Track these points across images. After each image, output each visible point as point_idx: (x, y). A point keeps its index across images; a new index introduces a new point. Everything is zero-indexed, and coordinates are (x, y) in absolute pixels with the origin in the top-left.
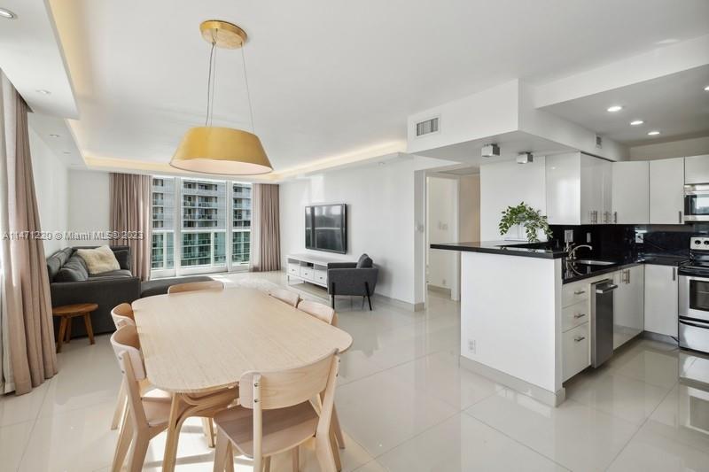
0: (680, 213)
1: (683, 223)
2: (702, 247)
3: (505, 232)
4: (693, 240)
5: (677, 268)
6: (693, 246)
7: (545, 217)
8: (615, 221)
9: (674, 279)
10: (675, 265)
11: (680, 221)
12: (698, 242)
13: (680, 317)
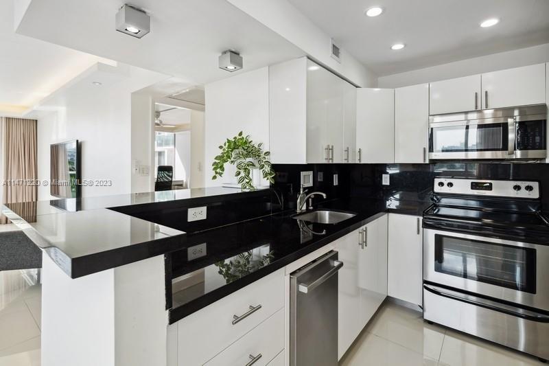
0: (425, 149)
1: (427, 162)
2: (445, 190)
3: (220, 174)
4: (437, 181)
5: (421, 218)
6: (437, 189)
7: (267, 153)
8: (360, 160)
9: (418, 233)
10: (419, 215)
11: (425, 160)
12: (441, 184)
13: (425, 282)
